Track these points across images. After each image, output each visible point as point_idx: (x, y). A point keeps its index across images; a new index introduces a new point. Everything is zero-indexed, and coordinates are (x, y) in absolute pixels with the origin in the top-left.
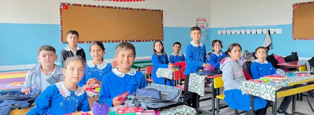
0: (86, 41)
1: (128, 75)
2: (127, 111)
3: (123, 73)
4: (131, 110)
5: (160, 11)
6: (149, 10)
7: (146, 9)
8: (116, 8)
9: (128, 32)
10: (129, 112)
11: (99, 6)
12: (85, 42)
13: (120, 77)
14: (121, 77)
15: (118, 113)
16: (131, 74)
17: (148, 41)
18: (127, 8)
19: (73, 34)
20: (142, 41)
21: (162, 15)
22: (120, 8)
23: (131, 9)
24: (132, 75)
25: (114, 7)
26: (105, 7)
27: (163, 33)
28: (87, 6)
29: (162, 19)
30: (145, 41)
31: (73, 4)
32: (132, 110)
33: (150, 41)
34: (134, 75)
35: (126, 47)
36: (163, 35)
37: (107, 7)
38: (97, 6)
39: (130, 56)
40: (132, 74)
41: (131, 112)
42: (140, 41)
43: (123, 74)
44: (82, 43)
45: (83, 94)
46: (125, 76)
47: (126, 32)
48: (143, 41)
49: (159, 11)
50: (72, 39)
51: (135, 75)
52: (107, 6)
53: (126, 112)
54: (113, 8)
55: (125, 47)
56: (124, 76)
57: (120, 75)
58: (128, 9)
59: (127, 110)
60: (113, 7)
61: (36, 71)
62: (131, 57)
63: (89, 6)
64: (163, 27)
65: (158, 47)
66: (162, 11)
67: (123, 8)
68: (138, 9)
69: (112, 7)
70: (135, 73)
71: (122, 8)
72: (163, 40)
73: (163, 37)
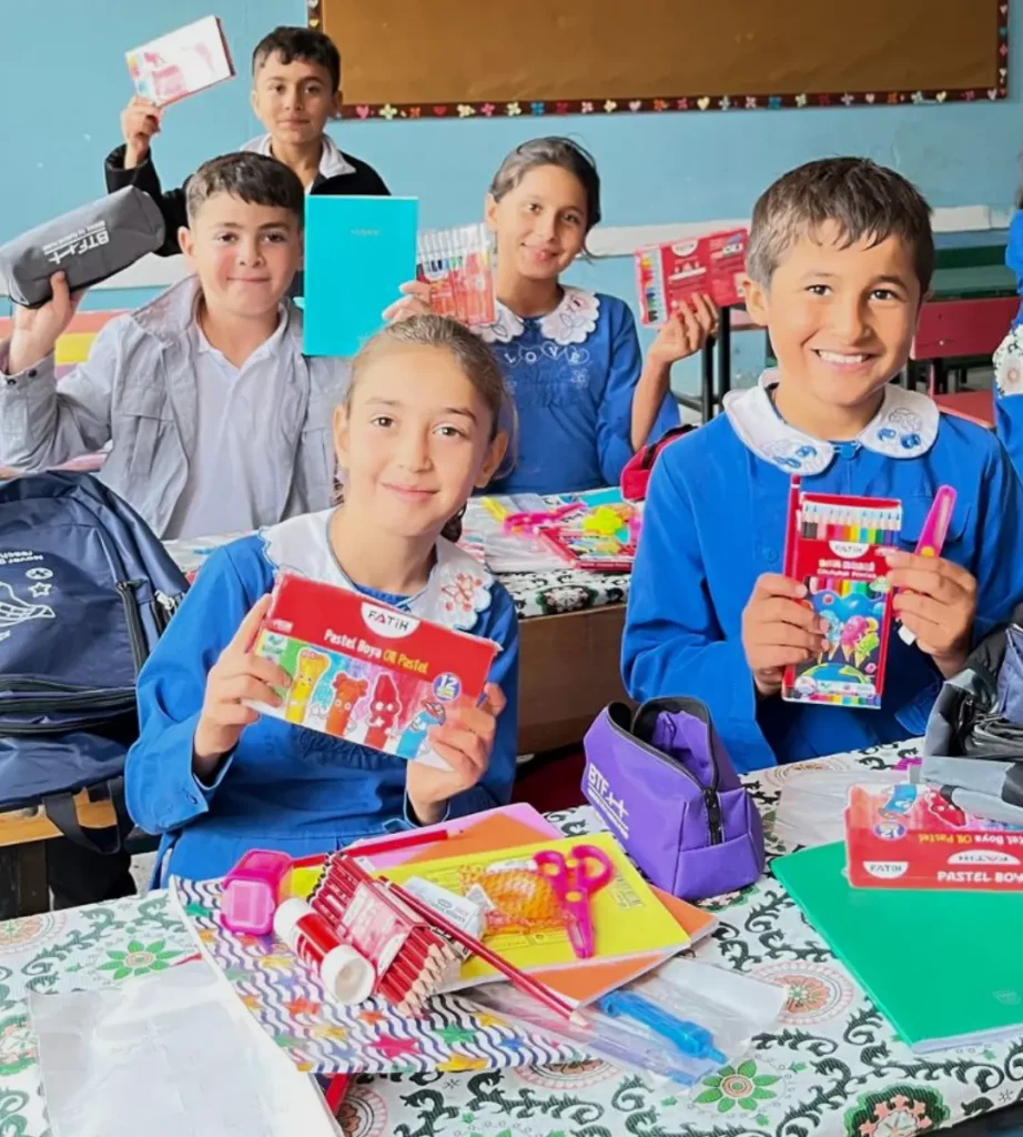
0: (472, 105)
1: (860, 452)
2: (956, 868)
3: (822, 437)
4: (991, 870)
10: (973, 885)
12: (464, 110)
13: (786, 468)
14: (801, 471)
15: (861, 877)
16: (893, 449)
17: (892, 97)
19: (287, 61)
20: (847, 99)
24: (902, 453)
27: (1003, 40)
30: (870, 98)
32: (1005, 869)
33: (909, 101)
34: (916, 451)
35: (852, 207)
36: (1003, 50)
39: (883, 294)
40: (905, 444)
41: (993, 885)
42: (835, 100)
43: (819, 445)
44: (445, 114)
45: (480, 615)
46: (836, 456)
47: (738, 38)
48: (859, 100)
50: (289, 98)
51: (925, 457)
53: (941, 875)
55: (841, 206)
56: (827, 461)
57: (791, 453)
59: (954, 859)
61: (174, 329)
62: (890, 301)
70: (927, 439)
72: (1003, 91)
73: (1003, 72)
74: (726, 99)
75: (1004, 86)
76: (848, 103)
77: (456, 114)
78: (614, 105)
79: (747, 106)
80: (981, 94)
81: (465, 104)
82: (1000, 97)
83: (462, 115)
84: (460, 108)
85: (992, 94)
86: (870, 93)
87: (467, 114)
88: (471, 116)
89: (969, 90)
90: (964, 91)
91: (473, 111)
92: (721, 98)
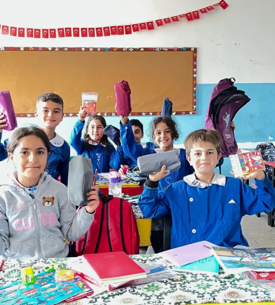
0: (31, 114)
5: (188, 49)
6: (162, 50)
7: (155, 48)
8: (87, 49)
9: (112, 97)
11: (53, 49)
12: (29, 115)
17: (158, 113)
18: (111, 49)
21: (195, 59)
22: (95, 49)
23: (120, 50)
25: (83, 49)
26: (66, 49)
27: (195, 98)
28: (32, 50)
29: (195, 67)
30: (151, 114)
31: (5, 48)
36: (195, 101)
37: (70, 49)
38: (50, 49)
42: (139, 114)
44: (23, 116)
47: (108, 97)
48: (147, 114)
49: (186, 50)
52: (68, 47)
54: (82, 51)
58: (114, 51)
60: (81, 48)
63: (34, 50)
64: (195, 85)
65: (95, 130)
66: (195, 49)
67: (103, 50)
68: (135, 50)
69: (79, 49)
71: (101, 48)
72: (194, 112)
73: (195, 107)
74: (106, 113)
75: (195, 110)
76: (144, 115)
77: (27, 116)
78: (72, 115)
79: (113, 115)
80: (187, 113)
81: (29, 114)
82: (193, 113)
83: (28, 117)
84: (28, 115)
85: (191, 113)
86: (151, 112)
87: (30, 116)
88: (31, 117)
89: (183, 112)
90: (182, 112)
91: (31, 116)
92: (104, 113)
